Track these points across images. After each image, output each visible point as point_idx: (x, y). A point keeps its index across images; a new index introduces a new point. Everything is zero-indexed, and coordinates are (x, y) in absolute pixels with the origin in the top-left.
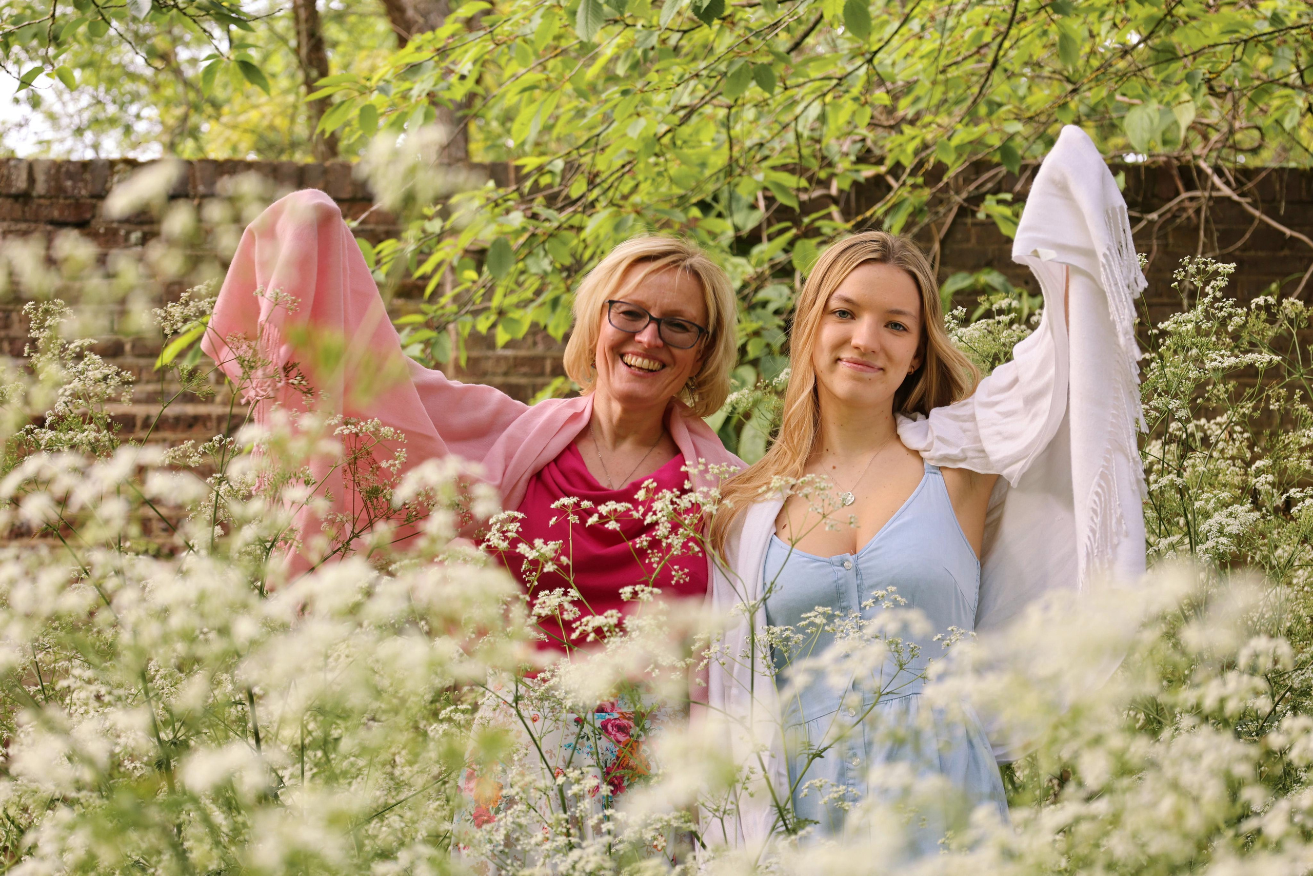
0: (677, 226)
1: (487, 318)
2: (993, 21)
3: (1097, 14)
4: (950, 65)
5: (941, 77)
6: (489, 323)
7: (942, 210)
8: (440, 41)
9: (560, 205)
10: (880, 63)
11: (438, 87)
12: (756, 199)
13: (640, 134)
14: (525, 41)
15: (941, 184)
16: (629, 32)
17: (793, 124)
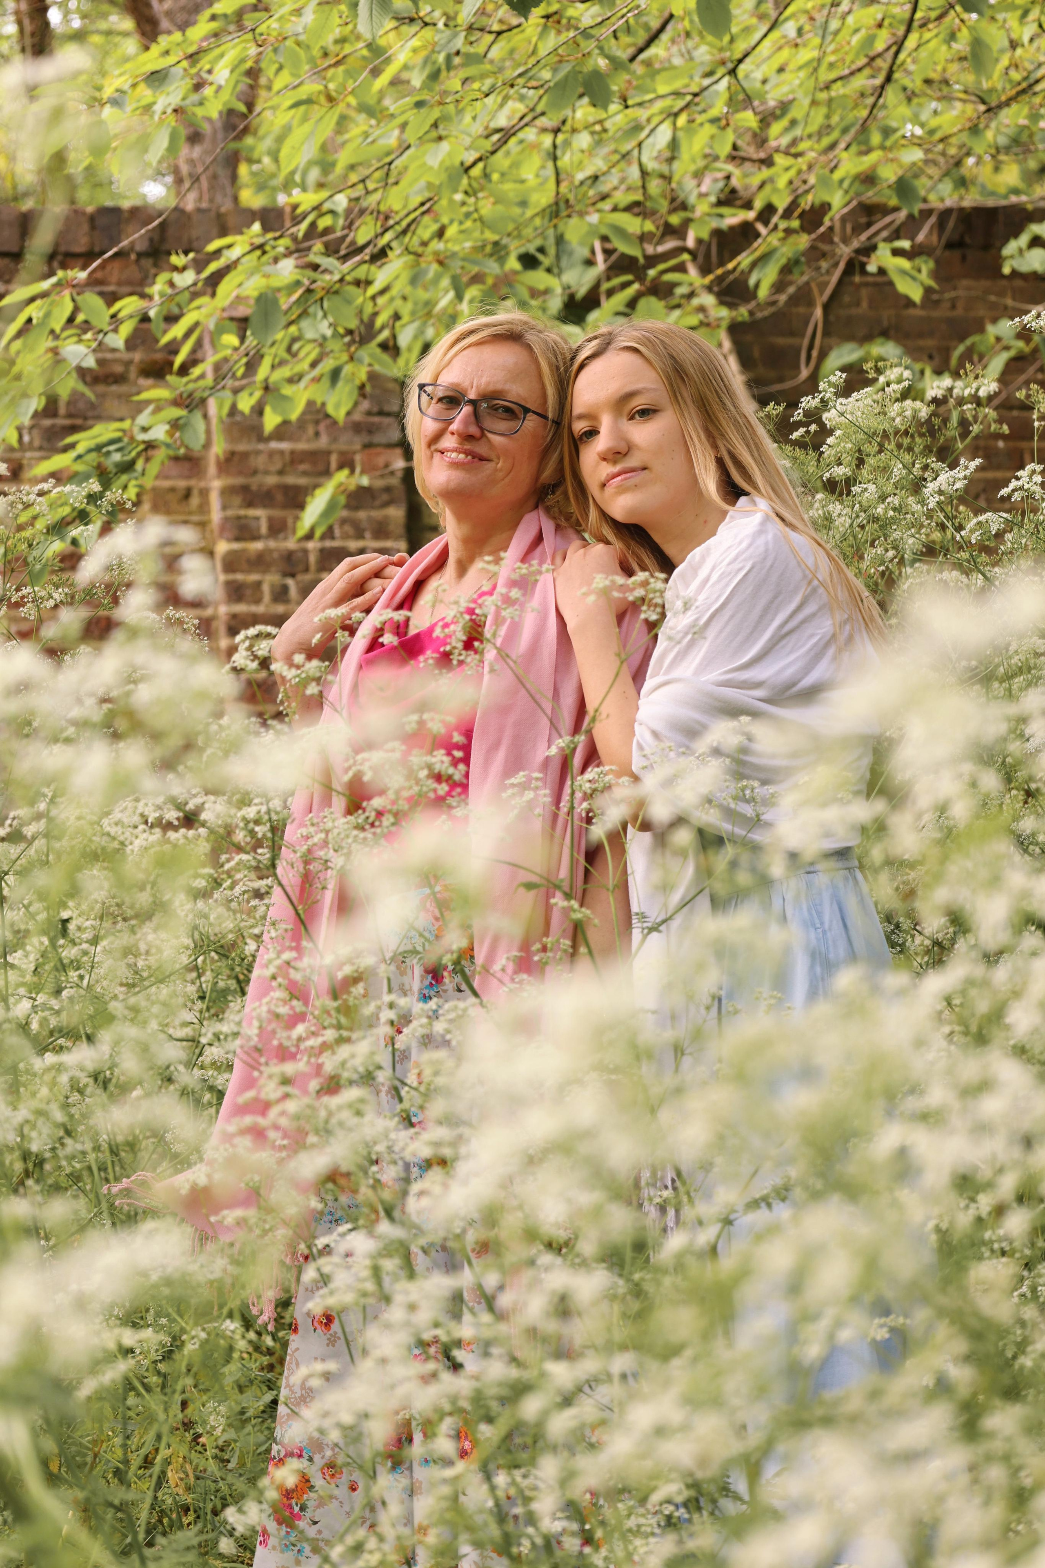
0: (490, 281)
1: (251, 394)
2: (886, 23)
3: (1019, 13)
4: (835, 81)
5: (823, 96)
6: (253, 401)
7: (824, 265)
8: (191, 44)
9: (343, 252)
10: (747, 76)
11: (188, 102)
12: (593, 252)
13: (442, 162)
14: (298, 44)
15: (822, 229)
16: (428, 33)
17: (635, 153)
